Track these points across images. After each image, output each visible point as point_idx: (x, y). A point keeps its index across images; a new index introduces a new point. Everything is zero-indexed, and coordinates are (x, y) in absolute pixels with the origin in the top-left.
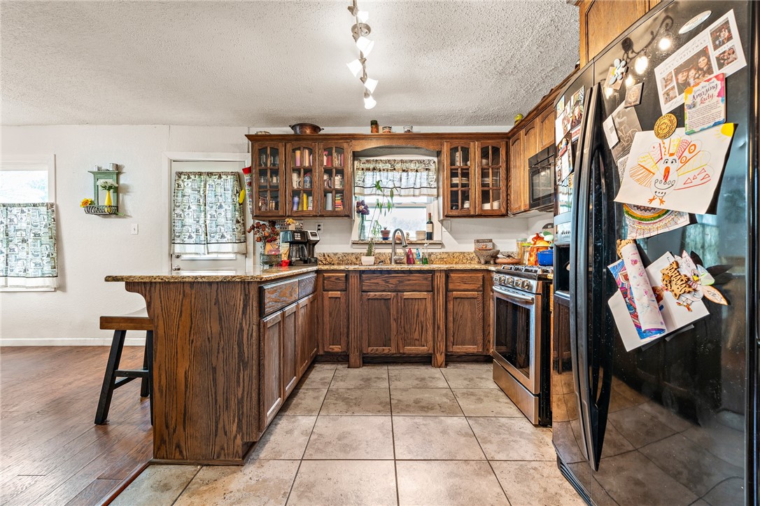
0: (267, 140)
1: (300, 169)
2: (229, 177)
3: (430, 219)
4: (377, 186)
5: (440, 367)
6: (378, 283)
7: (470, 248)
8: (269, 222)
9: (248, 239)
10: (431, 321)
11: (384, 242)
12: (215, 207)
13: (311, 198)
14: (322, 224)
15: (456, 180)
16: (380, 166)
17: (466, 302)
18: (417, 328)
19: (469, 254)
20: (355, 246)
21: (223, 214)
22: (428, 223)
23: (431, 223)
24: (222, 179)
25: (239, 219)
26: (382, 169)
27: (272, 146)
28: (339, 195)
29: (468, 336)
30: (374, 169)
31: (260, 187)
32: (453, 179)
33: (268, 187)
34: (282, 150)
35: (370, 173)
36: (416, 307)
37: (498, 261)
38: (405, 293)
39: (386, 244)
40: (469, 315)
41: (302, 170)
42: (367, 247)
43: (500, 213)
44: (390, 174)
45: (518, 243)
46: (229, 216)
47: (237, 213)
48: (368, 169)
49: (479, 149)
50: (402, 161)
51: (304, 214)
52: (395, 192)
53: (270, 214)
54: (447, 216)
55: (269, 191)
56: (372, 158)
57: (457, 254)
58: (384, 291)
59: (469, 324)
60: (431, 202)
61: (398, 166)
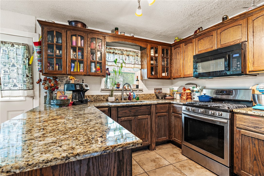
0: (54, 27)
1: (76, 47)
2: (20, 46)
3: (137, 79)
4: (115, 62)
5: (153, 150)
6: (126, 112)
7: (152, 92)
8: (53, 77)
9: (35, 88)
10: (150, 129)
11: (118, 89)
12: (8, 66)
13: (82, 65)
14: (84, 79)
15: (152, 62)
16: (116, 51)
17: (162, 118)
18: (144, 134)
19: (153, 94)
20: (103, 91)
21: (15, 71)
22: (137, 81)
23: (138, 81)
24: (15, 47)
25: (28, 74)
26: (117, 53)
27: (57, 31)
28: (98, 64)
29: (163, 133)
30: (114, 53)
31: (48, 55)
32: (151, 61)
33: (54, 56)
34: (64, 34)
35: (112, 55)
36: (144, 122)
37: (167, 98)
38: (139, 116)
39: (119, 90)
40: (163, 124)
41: (77, 48)
42: (110, 92)
43: (168, 78)
44: (121, 56)
45: (170, 90)
46: (20, 72)
47: (27, 71)
48: (110, 52)
49: (161, 50)
50: (126, 51)
51: (78, 73)
52: (124, 65)
53: (56, 73)
54: (149, 78)
55: (55, 59)
56: (112, 47)
57: (148, 95)
58: (129, 116)
59: (163, 128)
60: (137, 71)
61: (125, 53)
